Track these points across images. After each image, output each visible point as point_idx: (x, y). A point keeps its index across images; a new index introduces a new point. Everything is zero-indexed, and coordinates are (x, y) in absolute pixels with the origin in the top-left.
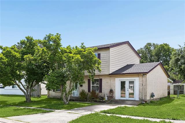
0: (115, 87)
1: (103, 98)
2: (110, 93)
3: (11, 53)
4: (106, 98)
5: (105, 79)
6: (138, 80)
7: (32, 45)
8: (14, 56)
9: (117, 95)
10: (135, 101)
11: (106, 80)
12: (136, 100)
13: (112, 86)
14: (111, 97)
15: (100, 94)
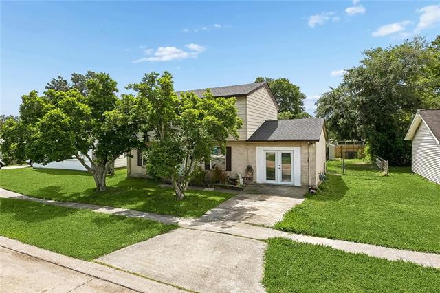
0: (255, 162)
1: (234, 181)
2: (247, 172)
3: (74, 105)
4: (241, 181)
5: (238, 148)
6: (300, 153)
7: (108, 88)
8: (81, 111)
9: (260, 176)
10: (294, 187)
11: (238, 150)
12: (296, 185)
13: (250, 161)
14: (250, 179)
15: (228, 173)
